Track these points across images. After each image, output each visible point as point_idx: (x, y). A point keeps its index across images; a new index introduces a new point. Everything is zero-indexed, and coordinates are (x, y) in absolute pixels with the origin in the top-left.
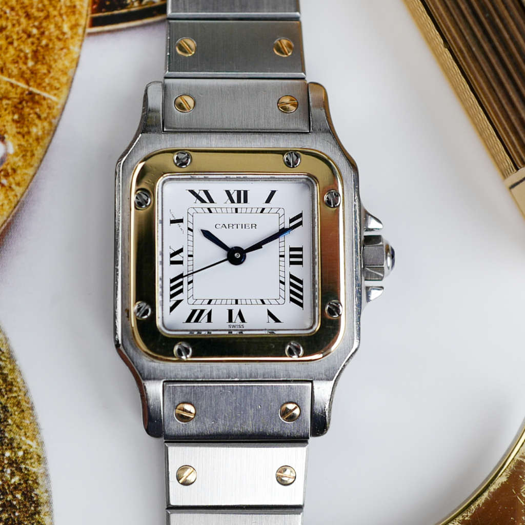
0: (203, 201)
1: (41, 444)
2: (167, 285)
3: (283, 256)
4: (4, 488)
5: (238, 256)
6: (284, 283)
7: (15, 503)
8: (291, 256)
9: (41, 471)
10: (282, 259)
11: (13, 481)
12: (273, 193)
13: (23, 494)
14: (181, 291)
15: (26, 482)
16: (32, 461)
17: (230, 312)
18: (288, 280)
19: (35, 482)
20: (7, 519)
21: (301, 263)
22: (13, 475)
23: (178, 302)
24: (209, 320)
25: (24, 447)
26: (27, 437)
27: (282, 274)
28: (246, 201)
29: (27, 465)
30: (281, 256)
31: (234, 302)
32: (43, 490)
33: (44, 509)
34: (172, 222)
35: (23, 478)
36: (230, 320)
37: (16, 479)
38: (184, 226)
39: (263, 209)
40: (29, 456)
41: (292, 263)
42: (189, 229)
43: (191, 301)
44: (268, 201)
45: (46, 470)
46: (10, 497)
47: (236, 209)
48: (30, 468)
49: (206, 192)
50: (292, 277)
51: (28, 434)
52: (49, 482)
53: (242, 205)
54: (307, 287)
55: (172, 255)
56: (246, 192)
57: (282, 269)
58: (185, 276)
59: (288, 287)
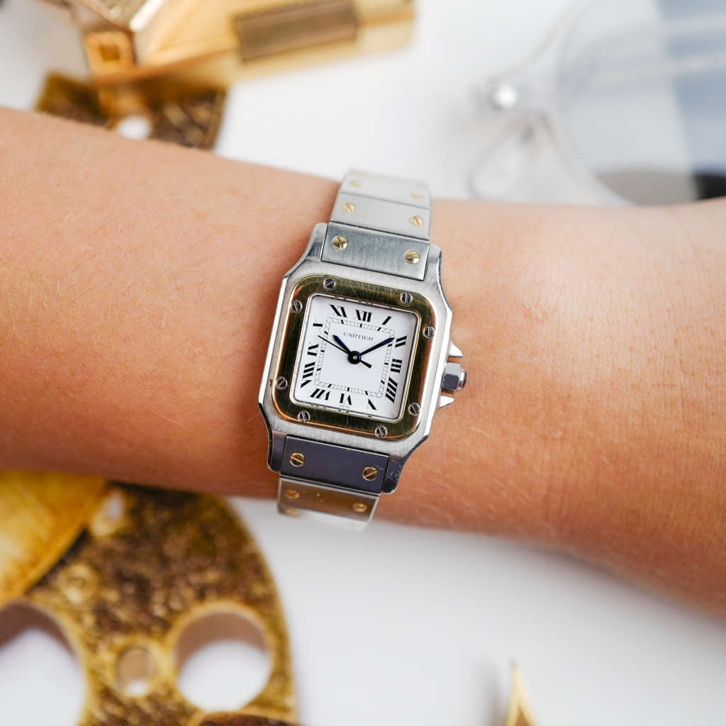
0: (339, 314)
2: (303, 368)
3: (387, 364)
5: (355, 358)
6: (384, 383)
8: (393, 365)
10: (386, 366)
12: (389, 318)
14: (311, 374)
17: (343, 395)
18: (387, 381)
21: (398, 371)
23: (308, 381)
24: (327, 398)
27: (384, 376)
28: (369, 320)
30: (386, 364)
31: (346, 389)
34: (315, 325)
36: (341, 401)
38: (322, 329)
39: (380, 328)
41: (392, 370)
42: (325, 332)
43: (317, 382)
44: (384, 323)
47: (361, 325)
49: (342, 309)
50: (390, 379)
53: (366, 322)
54: (399, 388)
55: (310, 348)
56: (370, 314)
57: (385, 372)
58: (316, 364)
59: (386, 386)
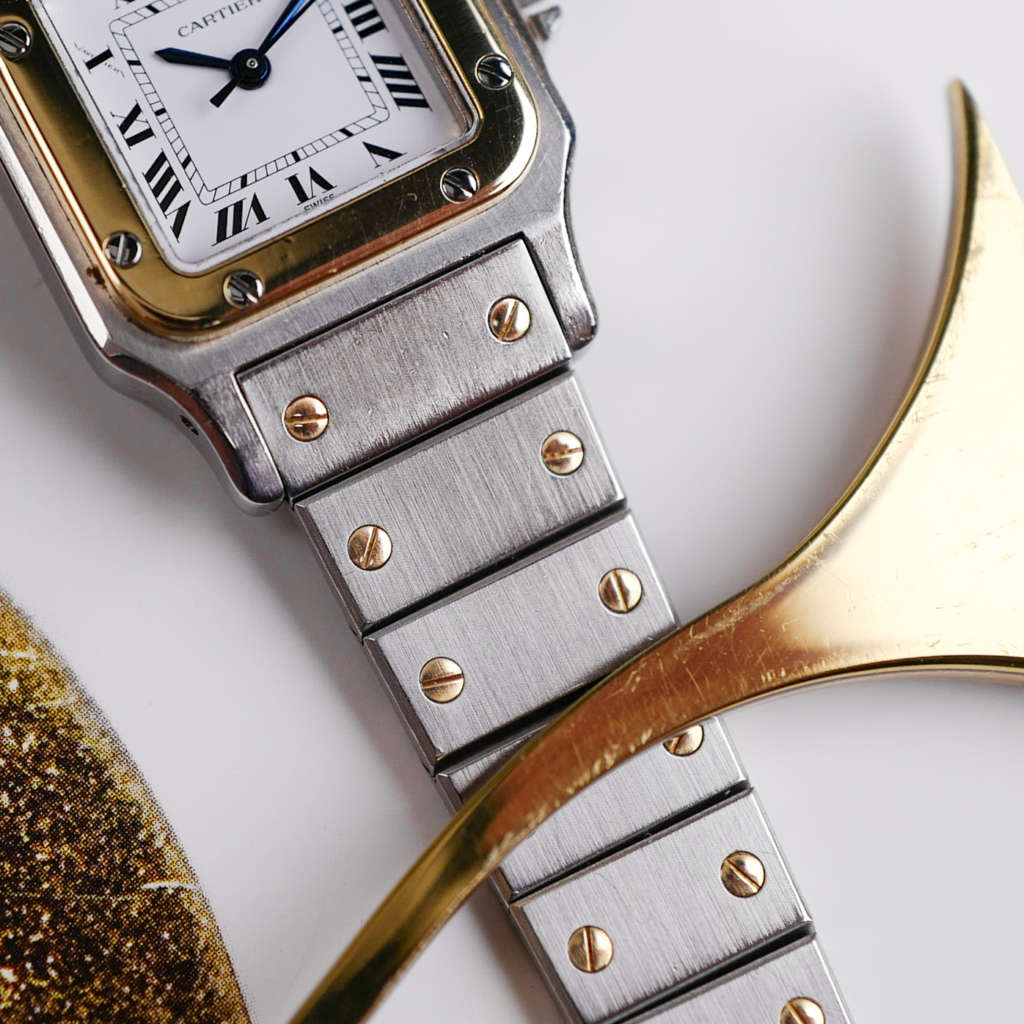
1: (44, 646)
2: (146, 185)
3: (340, 29)
4: (14, 770)
5: (253, 63)
6: (367, 79)
7: (51, 788)
8: (356, 22)
9: (72, 699)
10: (340, 35)
11: (25, 746)
13: (59, 763)
14: (177, 187)
15: (53, 735)
16: (44, 687)
17: (294, 181)
18: (372, 70)
19: (71, 726)
20: (53, 827)
21: (380, 26)
22: (19, 735)
23: (183, 211)
25: (14, 670)
26: (10, 647)
27: (356, 63)
29: (39, 700)
30: (336, 31)
31: (291, 159)
32: (95, 735)
33: (116, 771)
34: (91, 64)
35: (44, 731)
37: (30, 740)
38: (118, 61)
40: (34, 682)
41: (363, 34)
42: (131, 63)
45: (81, 692)
46: (36, 783)
48: (47, 704)
50: (377, 59)
51: (9, 640)
52: (99, 713)
54: (415, 64)
55: (124, 128)
57: (351, 53)
58: (170, 155)
59: (380, 83)
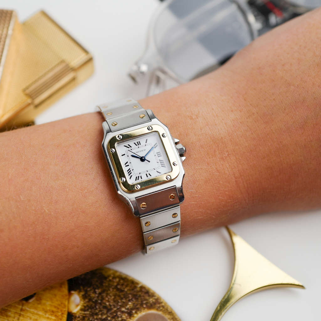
0: (129, 148)
2: (127, 172)
3: (156, 155)
5: (143, 158)
6: (158, 163)
8: (158, 155)
12: (147, 140)
14: (131, 173)
17: (146, 174)
21: (161, 156)
23: (131, 176)
27: (157, 160)
28: (140, 144)
31: (146, 171)
34: (122, 156)
36: (147, 177)
38: (126, 155)
39: (146, 145)
41: (158, 157)
43: (135, 175)
44: (146, 142)
47: (138, 147)
49: (129, 145)
50: (160, 160)
53: (139, 145)
54: (164, 162)
55: (125, 164)
56: (139, 142)
58: (131, 169)
59: (160, 163)
